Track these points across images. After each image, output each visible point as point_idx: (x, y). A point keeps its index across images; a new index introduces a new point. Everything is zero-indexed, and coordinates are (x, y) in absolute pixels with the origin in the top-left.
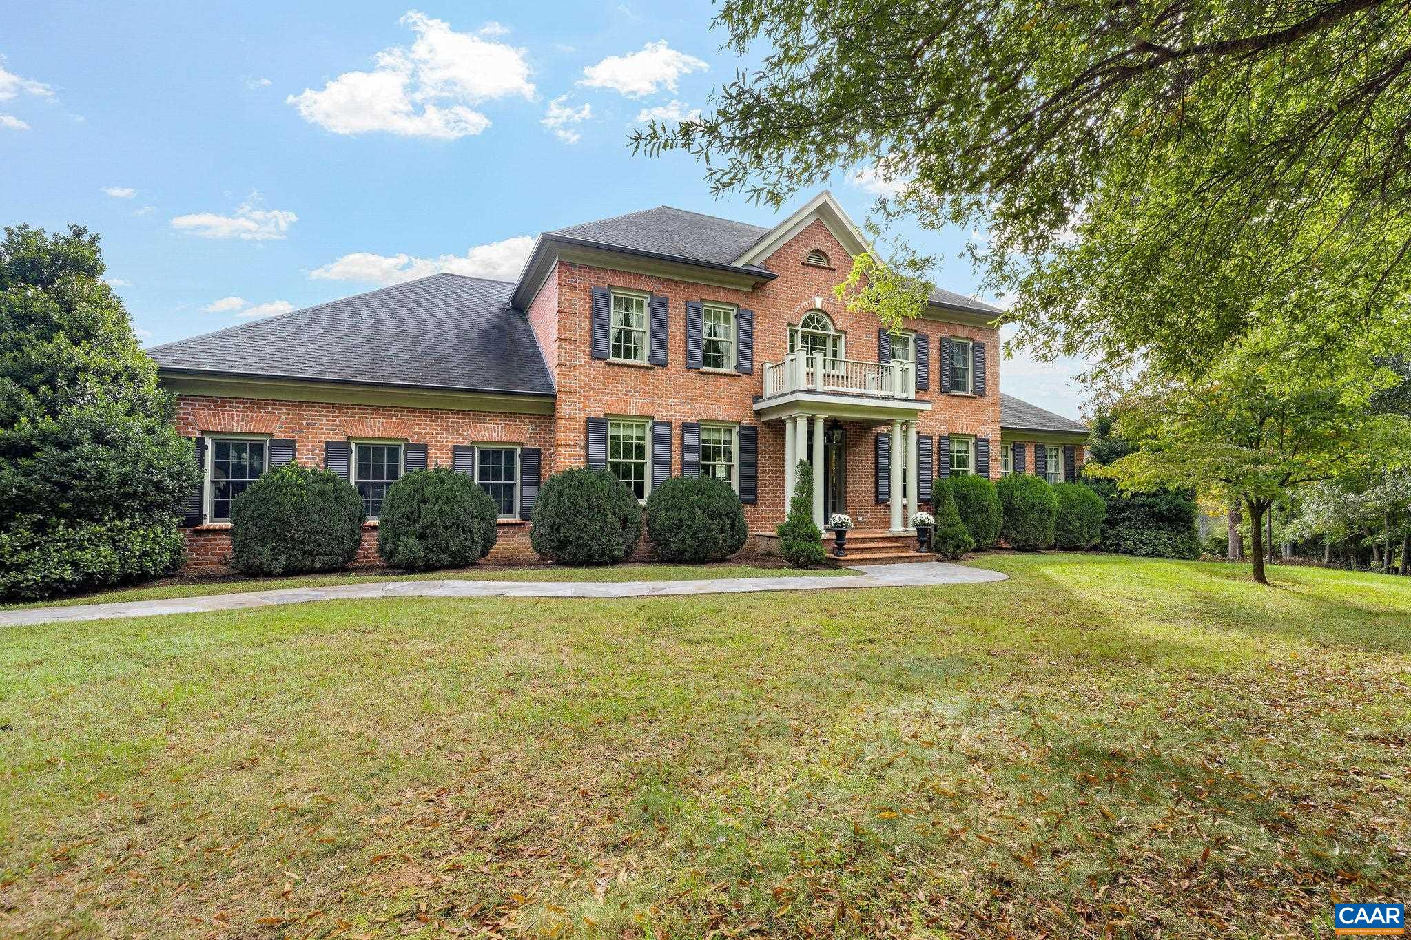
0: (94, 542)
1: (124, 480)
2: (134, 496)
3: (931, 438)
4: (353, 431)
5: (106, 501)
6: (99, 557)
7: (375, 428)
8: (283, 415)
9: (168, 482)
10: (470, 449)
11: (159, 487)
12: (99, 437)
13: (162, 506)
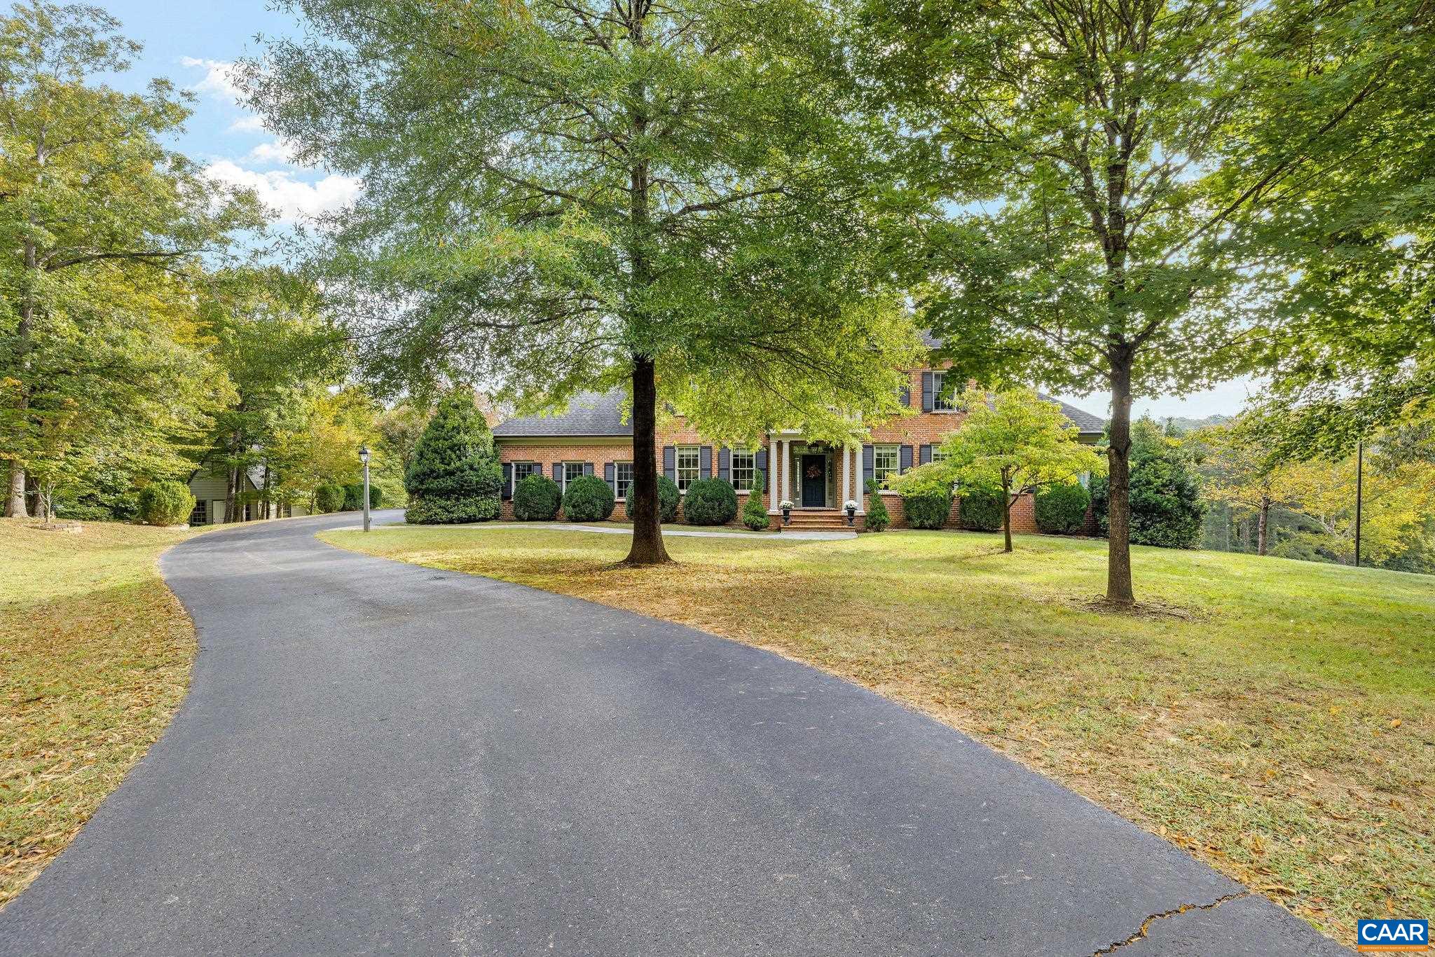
0: (471, 504)
1: (477, 483)
2: (481, 488)
3: (911, 447)
4: (564, 458)
5: (473, 490)
6: (472, 510)
7: (572, 456)
8: (538, 451)
9: (492, 483)
10: (612, 464)
11: (488, 484)
12: (471, 468)
13: (491, 492)
